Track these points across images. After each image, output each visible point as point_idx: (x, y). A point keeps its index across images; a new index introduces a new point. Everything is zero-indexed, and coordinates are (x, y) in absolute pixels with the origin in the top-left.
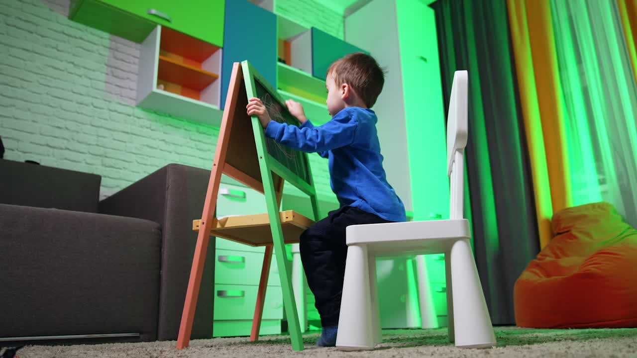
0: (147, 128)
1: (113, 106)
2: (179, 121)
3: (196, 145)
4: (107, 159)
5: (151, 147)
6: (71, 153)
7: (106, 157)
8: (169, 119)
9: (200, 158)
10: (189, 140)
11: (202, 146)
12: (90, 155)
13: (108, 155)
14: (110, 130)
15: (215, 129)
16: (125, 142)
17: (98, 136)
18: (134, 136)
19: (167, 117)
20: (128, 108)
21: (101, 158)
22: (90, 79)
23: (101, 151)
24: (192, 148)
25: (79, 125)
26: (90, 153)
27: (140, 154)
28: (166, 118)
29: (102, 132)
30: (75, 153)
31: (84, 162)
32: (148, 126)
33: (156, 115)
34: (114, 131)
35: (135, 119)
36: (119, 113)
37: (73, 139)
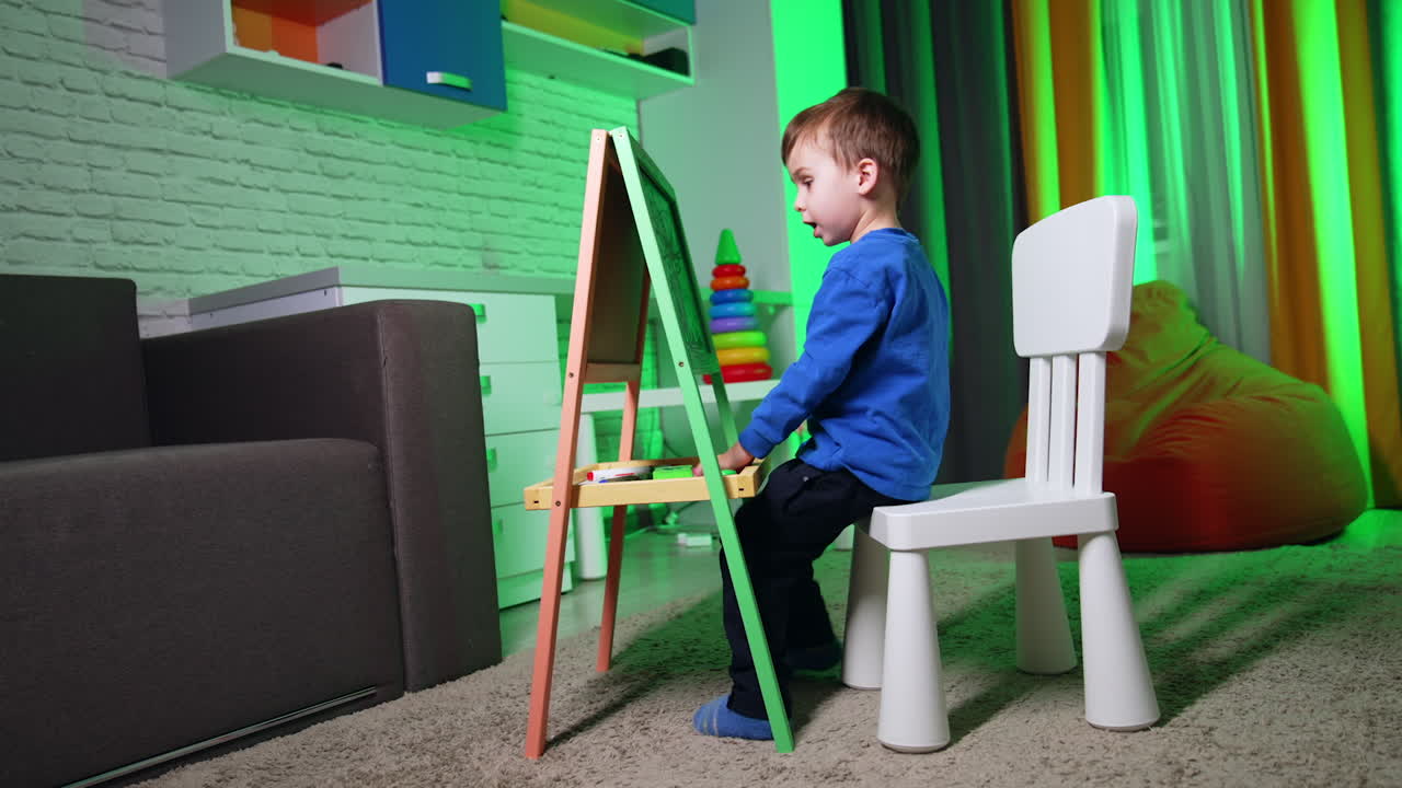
0: (205, 133)
1: (116, 83)
2: (274, 109)
3: (321, 166)
4: (121, 223)
5: (223, 182)
6: (33, 217)
7: (120, 219)
8: (254, 104)
9: (335, 196)
10: (303, 154)
11: (334, 165)
12: (79, 219)
13: (122, 214)
14: (117, 146)
15: (356, 120)
16: (156, 175)
17: (92, 167)
18: (177, 158)
19: (245, 99)
20: (153, 85)
21: (108, 223)
22: (46, 12)
23: (104, 204)
24: (314, 173)
25: (40, 141)
26: (79, 214)
27: (200, 203)
28: (246, 103)
29: (99, 155)
30: (44, 217)
31: (69, 237)
32: (206, 128)
33: (221, 98)
34: (128, 148)
35: (174, 112)
36: (130, 100)
37: (32, 182)
